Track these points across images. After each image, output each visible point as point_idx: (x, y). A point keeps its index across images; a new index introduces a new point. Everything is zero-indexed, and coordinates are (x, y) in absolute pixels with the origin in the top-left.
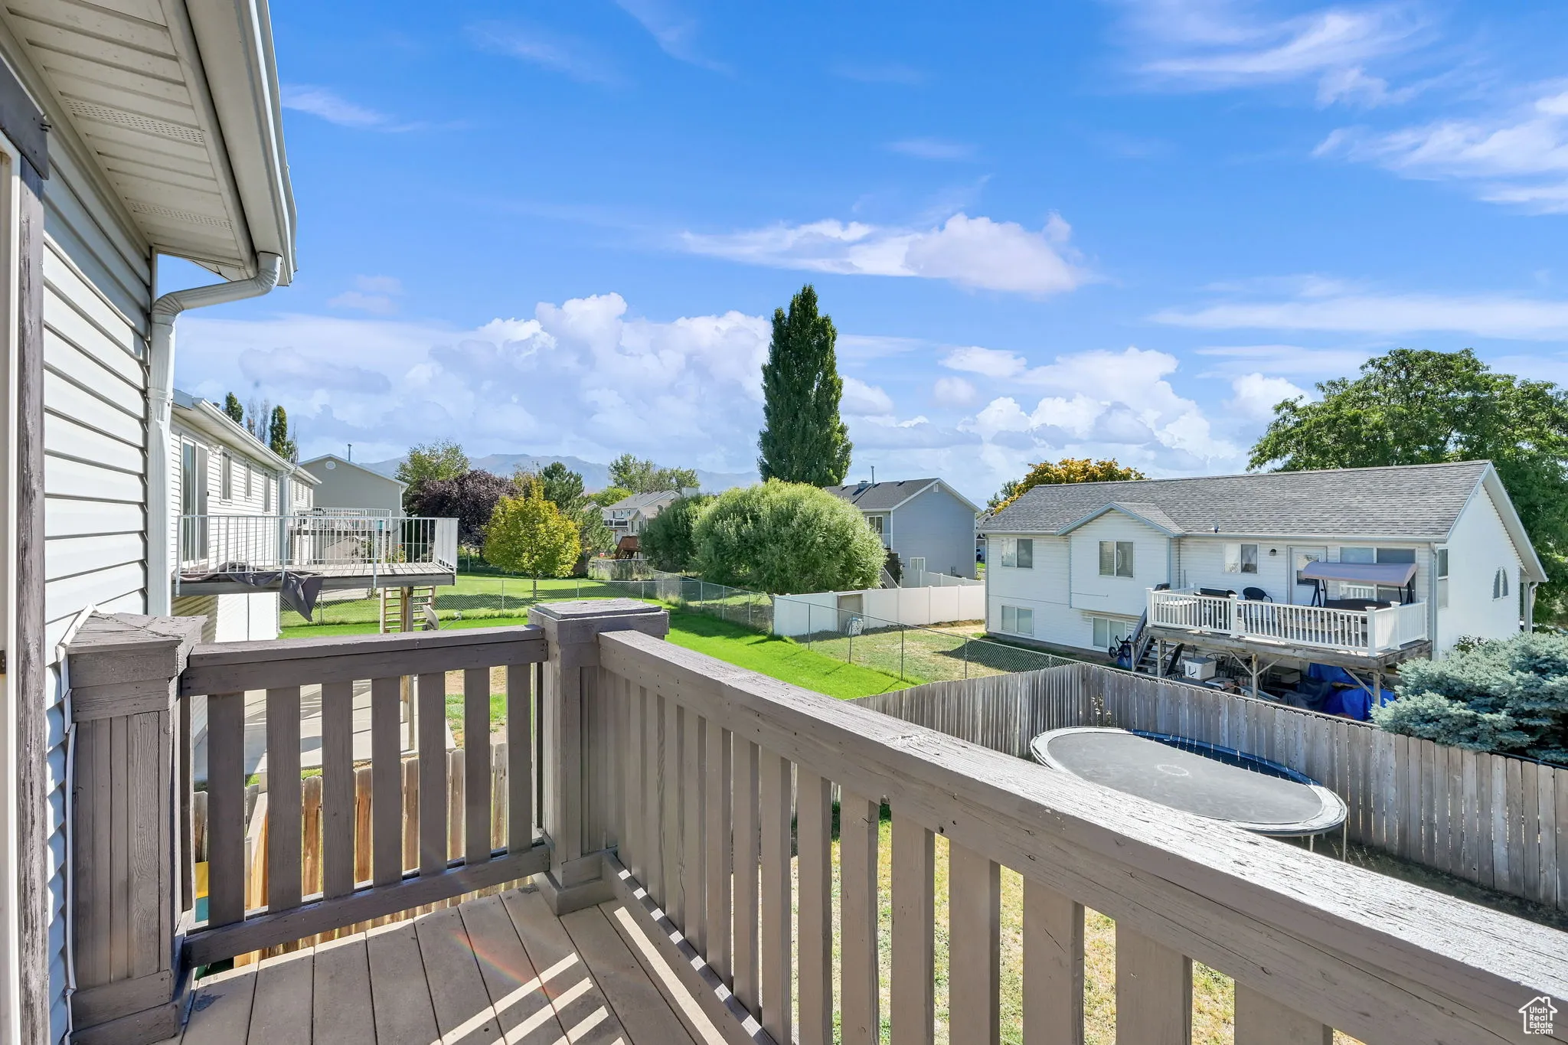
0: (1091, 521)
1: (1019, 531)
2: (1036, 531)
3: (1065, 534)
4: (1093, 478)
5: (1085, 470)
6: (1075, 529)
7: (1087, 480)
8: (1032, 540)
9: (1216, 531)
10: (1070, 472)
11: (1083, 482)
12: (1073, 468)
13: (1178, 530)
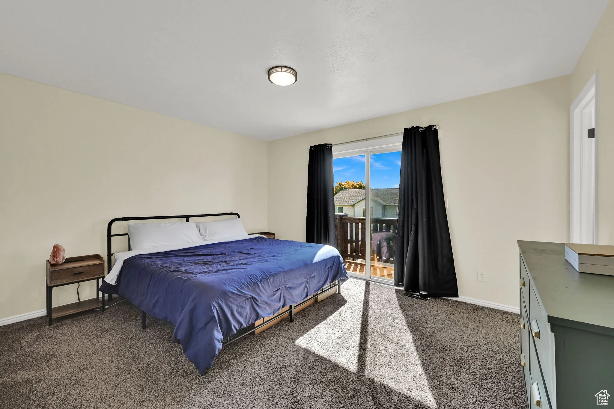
0: (361, 201)
1: (339, 204)
2: (344, 204)
3: (353, 205)
4: (356, 188)
5: (353, 185)
6: (356, 204)
7: (354, 188)
8: (342, 207)
9: (394, 204)
10: (349, 185)
11: (353, 189)
12: (349, 184)
13: (384, 203)
